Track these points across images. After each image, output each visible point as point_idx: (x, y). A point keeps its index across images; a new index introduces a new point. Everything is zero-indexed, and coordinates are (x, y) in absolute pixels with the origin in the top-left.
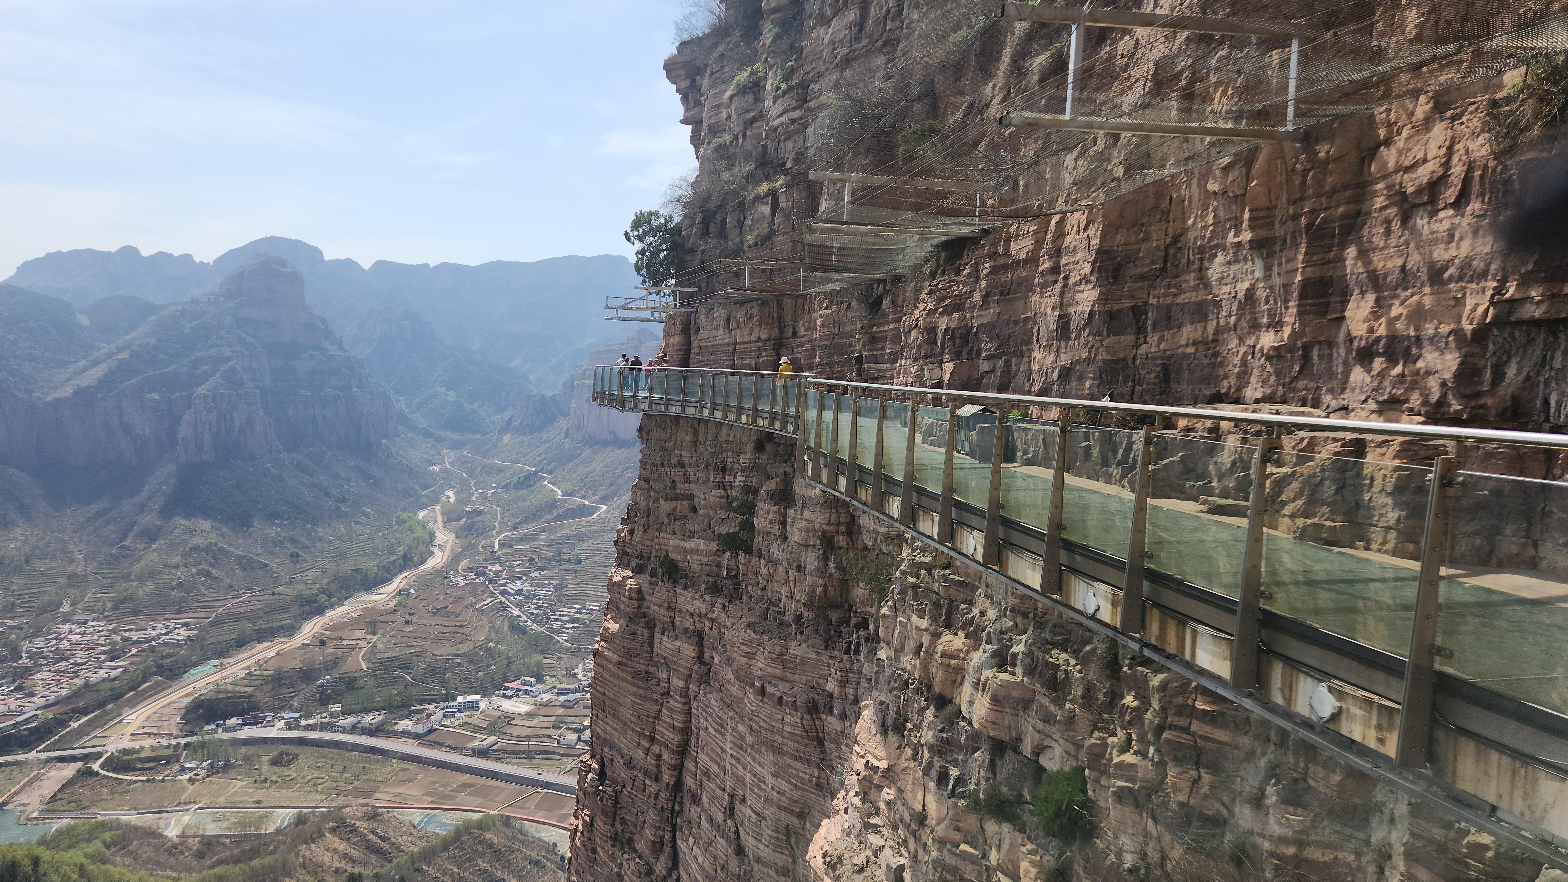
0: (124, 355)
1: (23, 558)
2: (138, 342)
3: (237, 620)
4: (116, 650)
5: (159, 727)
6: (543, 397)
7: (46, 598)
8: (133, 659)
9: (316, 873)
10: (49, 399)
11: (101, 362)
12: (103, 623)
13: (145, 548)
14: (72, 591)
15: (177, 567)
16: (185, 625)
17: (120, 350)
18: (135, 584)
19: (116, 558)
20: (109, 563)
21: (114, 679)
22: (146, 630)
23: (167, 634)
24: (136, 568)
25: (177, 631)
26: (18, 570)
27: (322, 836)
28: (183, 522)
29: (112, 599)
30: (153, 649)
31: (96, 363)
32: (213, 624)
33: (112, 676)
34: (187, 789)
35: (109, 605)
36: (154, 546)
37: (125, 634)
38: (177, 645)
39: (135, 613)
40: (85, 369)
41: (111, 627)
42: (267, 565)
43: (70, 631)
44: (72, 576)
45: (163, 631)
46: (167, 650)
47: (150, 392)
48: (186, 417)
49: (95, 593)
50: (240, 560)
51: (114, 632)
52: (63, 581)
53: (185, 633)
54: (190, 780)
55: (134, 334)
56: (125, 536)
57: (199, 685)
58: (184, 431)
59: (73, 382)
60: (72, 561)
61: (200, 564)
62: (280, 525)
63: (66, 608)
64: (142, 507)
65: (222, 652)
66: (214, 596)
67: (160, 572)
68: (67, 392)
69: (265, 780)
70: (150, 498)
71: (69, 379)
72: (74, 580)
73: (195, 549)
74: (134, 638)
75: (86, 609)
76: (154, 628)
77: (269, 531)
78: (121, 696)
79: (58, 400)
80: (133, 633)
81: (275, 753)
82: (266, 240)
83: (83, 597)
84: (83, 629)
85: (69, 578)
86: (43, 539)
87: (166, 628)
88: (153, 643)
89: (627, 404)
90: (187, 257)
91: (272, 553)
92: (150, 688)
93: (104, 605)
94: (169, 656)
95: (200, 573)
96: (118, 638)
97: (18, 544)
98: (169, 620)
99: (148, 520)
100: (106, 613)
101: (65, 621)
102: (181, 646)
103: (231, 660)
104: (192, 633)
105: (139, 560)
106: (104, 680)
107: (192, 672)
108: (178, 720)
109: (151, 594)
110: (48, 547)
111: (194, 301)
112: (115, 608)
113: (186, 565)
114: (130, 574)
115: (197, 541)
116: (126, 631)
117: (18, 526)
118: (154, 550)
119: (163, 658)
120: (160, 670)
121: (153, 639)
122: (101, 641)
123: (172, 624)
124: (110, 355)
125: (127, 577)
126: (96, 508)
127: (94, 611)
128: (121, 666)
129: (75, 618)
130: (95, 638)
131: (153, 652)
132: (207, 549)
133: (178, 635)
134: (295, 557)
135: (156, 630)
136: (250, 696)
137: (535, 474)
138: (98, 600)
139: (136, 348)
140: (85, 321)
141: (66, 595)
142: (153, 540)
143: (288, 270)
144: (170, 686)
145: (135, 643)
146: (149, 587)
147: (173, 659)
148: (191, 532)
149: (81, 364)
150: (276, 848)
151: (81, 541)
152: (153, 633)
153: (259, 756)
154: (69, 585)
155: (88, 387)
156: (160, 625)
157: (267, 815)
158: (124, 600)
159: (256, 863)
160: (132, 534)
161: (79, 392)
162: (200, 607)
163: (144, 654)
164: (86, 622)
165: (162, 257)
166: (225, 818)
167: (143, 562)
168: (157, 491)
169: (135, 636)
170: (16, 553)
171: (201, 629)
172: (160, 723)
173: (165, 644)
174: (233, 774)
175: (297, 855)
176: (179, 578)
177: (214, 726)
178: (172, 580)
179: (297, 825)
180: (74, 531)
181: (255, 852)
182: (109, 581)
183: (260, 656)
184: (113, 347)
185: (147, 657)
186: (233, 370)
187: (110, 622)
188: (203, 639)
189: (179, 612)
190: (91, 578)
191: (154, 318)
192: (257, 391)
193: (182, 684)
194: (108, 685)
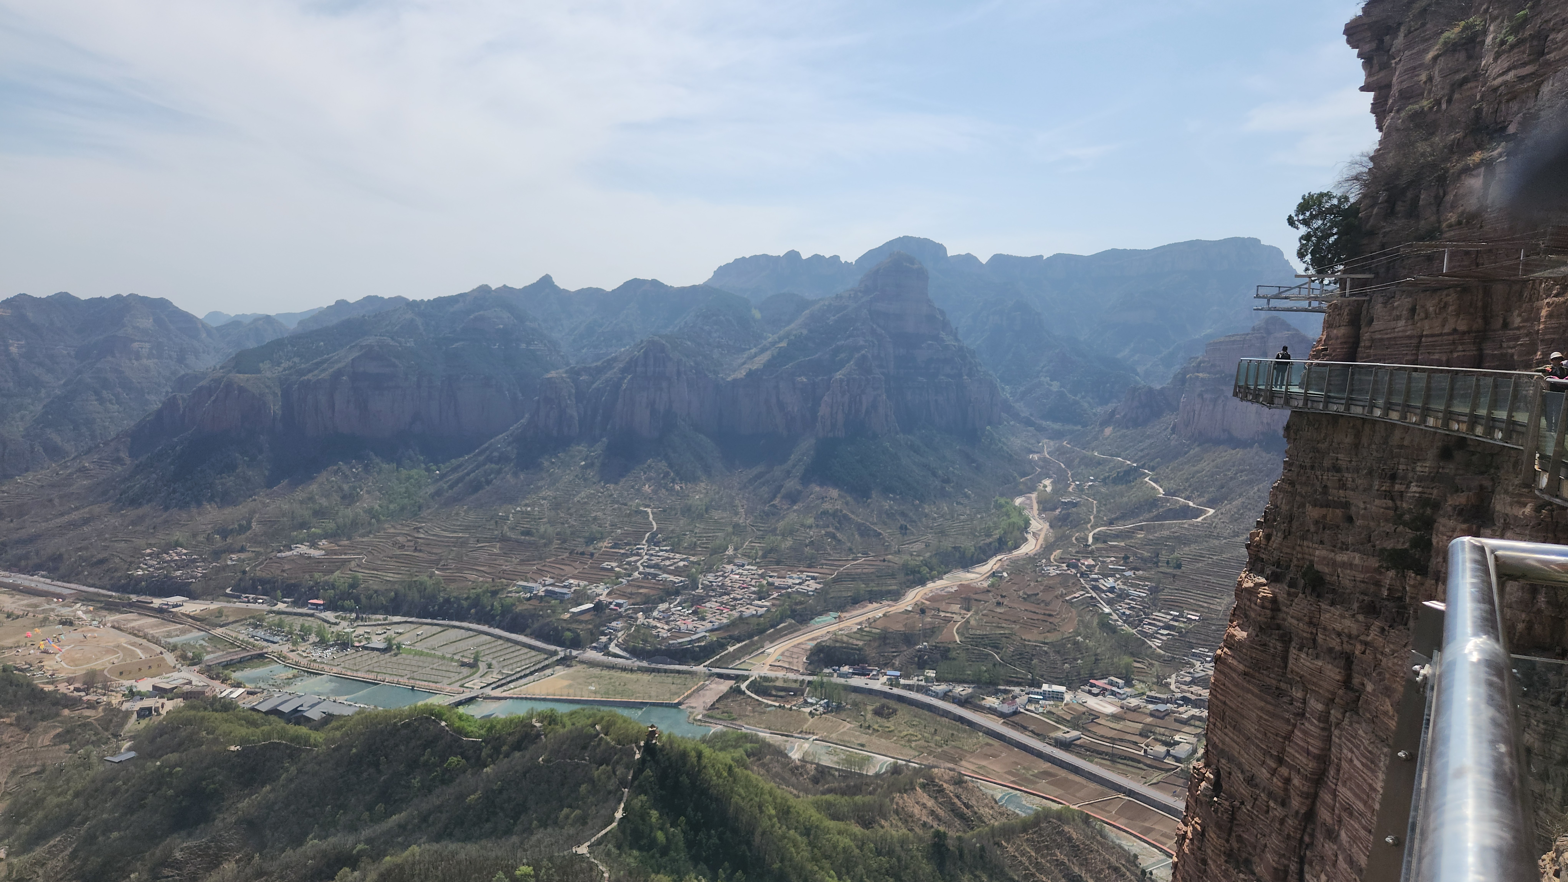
0: (783, 344)
1: (704, 508)
2: (794, 332)
3: (853, 580)
4: (762, 592)
5: (790, 663)
6: (1150, 390)
7: (718, 542)
8: (774, 601)
9: (906, 821)
10: (729, 379)
11: (767, 350)
12: (755, 568)
13: (788, 509)
14: (735, 539)
15: (810, 527)
16: (813, 578)
17: (781, 340)
18: (779, 538)
19: (767, 515)
20: (762, 518)
21: (761, 616)
22: (785, 578)
23: (800, 584)
24: (781, 525)
25: (807, 583)
26: (700, 517)
27: (913, 789)
28: (818, 489)
29: (762, 548)
30: (789, 595)
31: (763, 350)
32: (835, 581)
33: (759, 613)
34: (808, 720)
35: (760, 553)
36: (795, 508)
37: (770, 580)
38: (806, 594)
39: (778, 563)
40: (755, 356)
41: (760, 572)
42: (880, 534)
43: (732, 571)
44: (736, 526)
45: (797, 581)
46: (800, 598)
47: (800, 376)
48: (826, 398)
49: (751, 542)
50: (859, 526)
51: (762, 576)
52: (730, 529)
53: (813, 585)
54: (811, 713)
55: (792, 326)
56: (774, 497)
57: (823, 631)
58: (824, 410)
59: (746, 366)
60: (736, 514)
61: (828, 527)
62: (894, 499)
63: (730, 552)
64: (788, 473)
65: (842, 605)
66: (837, 557)
67: (798, 530)
68: (741, 374)
69: (869, 727)
70: (794, 466)
71: (744, 363)
72: (738, 529)
73: (825, 513)
74: (776, 584)
75: (744, 555)
76: (791, 578)
77: (883, 503)
78: (765, 630)
79: (735, 380)
80: (776, 579)
81: (878, 704)
82: (899, 239)
83: (743, 544)
84: (741, 571)
85: (734, 527)
86: (718, 493)
87: (799, 578)
88: (790, 590)
89: (1276, 401)
90: (836, 258)
91: (885, 523)
92: (785, 628)
93: (757, 553)
94: (801, 603)
95: (828, 534)
96: (765, 582)
97: (702, 496)
98: (802, 572)
99: (792, 484)
100: (758, 560)
101: (729, 563)
102: (809, 596)
103: (847, 615)
104: (819, 586)
105: (783, 518)
106: (753, 615)
107: (817, 619)
108: (804, 660)
109: (791, 548)
110: (721, 500)
111: (838, 297)
112: (764, 556)
113: (817, 526)
114: (776, 529)
115: (827, 506)
116: (771, 577)
117: (702, 482)
118: (794, 511)
119: (796, 604)
120: (793, 614)
121: (790, 587)
122: (753, 583)
123: (804, 576)
124: (774, 344)
125: (774, 531)
126: (755, 471)
127: (749, 557)
128: (765, 606)
129: (736, 561)
130: (749, 579)
131: (789, 597)
132: (834, 514)
133: (808, 586)
134: (904, 529)
135: (792, 579)
136: (860, 649)
137: (1136, 469)
138: (753, 548)
139: (793, 338)
140: (757, 315)
141: (731, 542)
142: (794, 502)
143: (916, 266)
144: (800, 630)
145: (778, 588)
146: (789, 542)
147: (803, 606)
148: (823, 498)
149: (753, 351)
150: (875, 790)
151: (743, 498)
152: (790, 582)
153: (865, 705)
154: (733, 533)
155: (757, 370)
156: (795, 576)
157: (869, 758)
158: (771, 550)
159: (858, 798)
160: (779, 496)
161: (750, 374)
162: (826, 564)
163: (783, 598)
164: (743, 566)
165: (817, 259)
166: (835, 753)
167: (786, 519)
168: (800, 460)
169: (777, 582)
170: (699, 502)
171: (826, 584)
172: (791, 660)
173: (798, 592)
174: (843, 715)
175: (892, 800)
176: (811, 537)
177: (830, 670)
178: (806, 538)
179: (893, 774)
180: (740, 489)
181: (856, 790)
182: (761, 533)
183: (870, 615)
184: (776, 337)
185: (785, 601)
186: (864, 357)
187: (760, 567)
188: (827, 593)
189: (810, 566)
190: (749, 529)
191: (807, 312)
192: (883, 377)
193: (809, 629)
194: (755, 620)
